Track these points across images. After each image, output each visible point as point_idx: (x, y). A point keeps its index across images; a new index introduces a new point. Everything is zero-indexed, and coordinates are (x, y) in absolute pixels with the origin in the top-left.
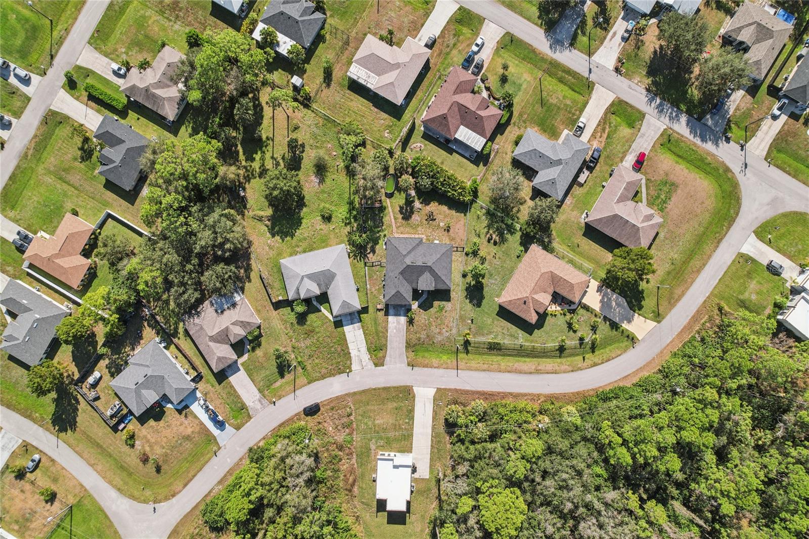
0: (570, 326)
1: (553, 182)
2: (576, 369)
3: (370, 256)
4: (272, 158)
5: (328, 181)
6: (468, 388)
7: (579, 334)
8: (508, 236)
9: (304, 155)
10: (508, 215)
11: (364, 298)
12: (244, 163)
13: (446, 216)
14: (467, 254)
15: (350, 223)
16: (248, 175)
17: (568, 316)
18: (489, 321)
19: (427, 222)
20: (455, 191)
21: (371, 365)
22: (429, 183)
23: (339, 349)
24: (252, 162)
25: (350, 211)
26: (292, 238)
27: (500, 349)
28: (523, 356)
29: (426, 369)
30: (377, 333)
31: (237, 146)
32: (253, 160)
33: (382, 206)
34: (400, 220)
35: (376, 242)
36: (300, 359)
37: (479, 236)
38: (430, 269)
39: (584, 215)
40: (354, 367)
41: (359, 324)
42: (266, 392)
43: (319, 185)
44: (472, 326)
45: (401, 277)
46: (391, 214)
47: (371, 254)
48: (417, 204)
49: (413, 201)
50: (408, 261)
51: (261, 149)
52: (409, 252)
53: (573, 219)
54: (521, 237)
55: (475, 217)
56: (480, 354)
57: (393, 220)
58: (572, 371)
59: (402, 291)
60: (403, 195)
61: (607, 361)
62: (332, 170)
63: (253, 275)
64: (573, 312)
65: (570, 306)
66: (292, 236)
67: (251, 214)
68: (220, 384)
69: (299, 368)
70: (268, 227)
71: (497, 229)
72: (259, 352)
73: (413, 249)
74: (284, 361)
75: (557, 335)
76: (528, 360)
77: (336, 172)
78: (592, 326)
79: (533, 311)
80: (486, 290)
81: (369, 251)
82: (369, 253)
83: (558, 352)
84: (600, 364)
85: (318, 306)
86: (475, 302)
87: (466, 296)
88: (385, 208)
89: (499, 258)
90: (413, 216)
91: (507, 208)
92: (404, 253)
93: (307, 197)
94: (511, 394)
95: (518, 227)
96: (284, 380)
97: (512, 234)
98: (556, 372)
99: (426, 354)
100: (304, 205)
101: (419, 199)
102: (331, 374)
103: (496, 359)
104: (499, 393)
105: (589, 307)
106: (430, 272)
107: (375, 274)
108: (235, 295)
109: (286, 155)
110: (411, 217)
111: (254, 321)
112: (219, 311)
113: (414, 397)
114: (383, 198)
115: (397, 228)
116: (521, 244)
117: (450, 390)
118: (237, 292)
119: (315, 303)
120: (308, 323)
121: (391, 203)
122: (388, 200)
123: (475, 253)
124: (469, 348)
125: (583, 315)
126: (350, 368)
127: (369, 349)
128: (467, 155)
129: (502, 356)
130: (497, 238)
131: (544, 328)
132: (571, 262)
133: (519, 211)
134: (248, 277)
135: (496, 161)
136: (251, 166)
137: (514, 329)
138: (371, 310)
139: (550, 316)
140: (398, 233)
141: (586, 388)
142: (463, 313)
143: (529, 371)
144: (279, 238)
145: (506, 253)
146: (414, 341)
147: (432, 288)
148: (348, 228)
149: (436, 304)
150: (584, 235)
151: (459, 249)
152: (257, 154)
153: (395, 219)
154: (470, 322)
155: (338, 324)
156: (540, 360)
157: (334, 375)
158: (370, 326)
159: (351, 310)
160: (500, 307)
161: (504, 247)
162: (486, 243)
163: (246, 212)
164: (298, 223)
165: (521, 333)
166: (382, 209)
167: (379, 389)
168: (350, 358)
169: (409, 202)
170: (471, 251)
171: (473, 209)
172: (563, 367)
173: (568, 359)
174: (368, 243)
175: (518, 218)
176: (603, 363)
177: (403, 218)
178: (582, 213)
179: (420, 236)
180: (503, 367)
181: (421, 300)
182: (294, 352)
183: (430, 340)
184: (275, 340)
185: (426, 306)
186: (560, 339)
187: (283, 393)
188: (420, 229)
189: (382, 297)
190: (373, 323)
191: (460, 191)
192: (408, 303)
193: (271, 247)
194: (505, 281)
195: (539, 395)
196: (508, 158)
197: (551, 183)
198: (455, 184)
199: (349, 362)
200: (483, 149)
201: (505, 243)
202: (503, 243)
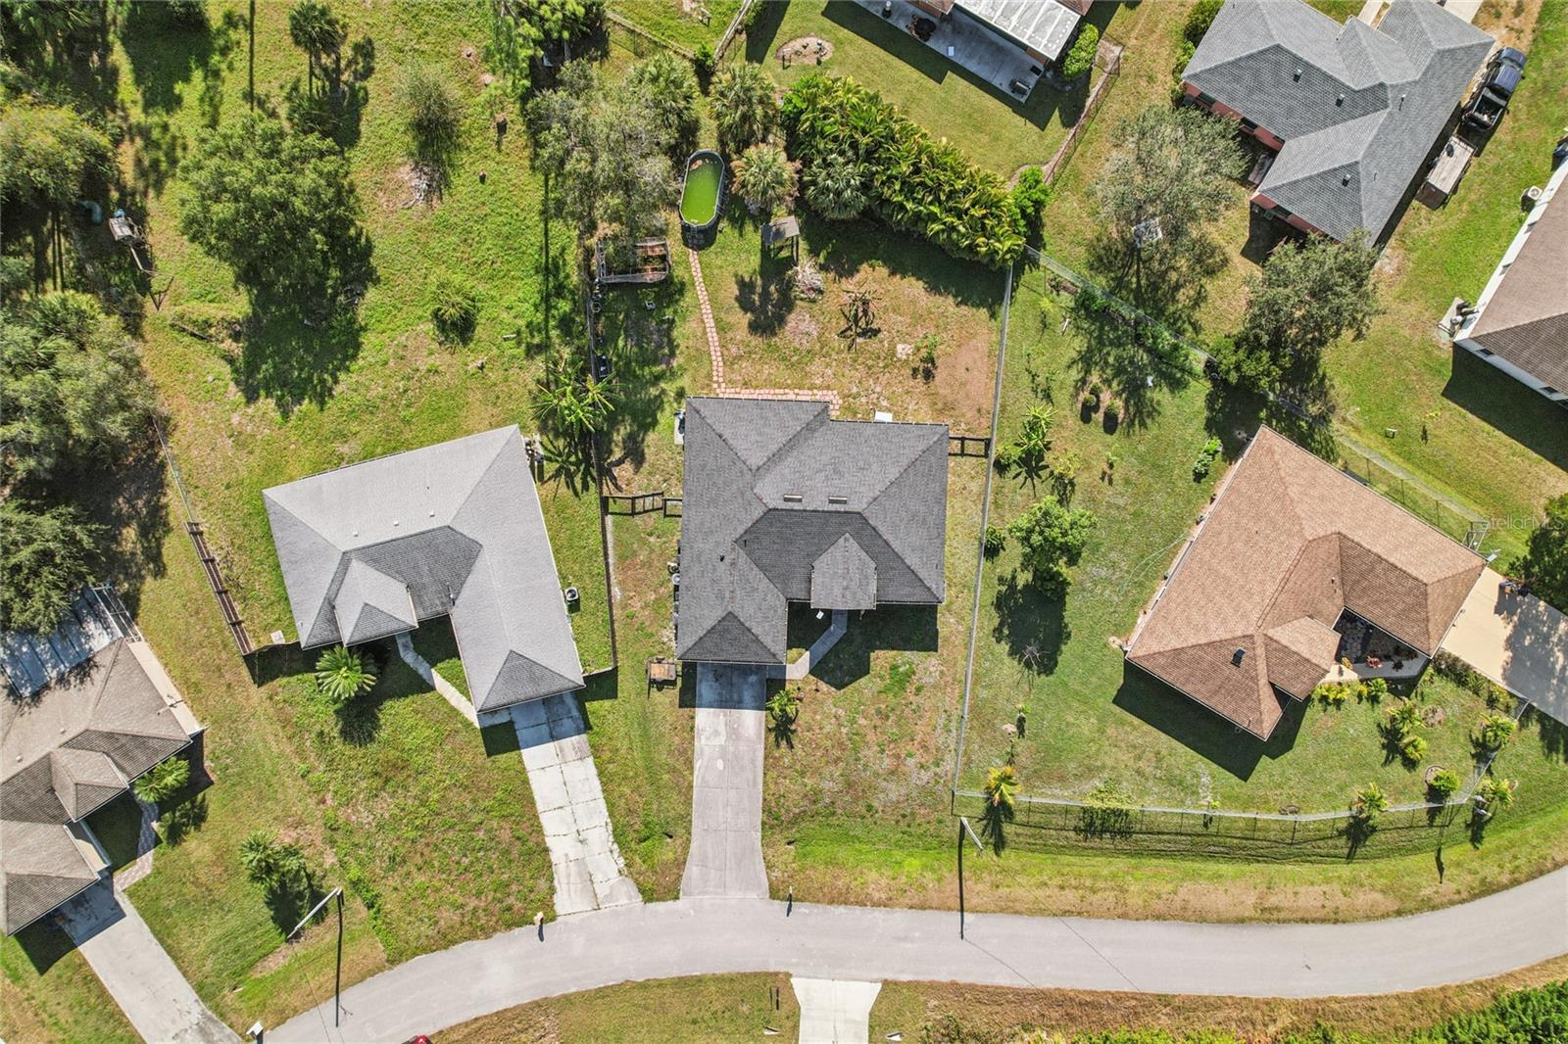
0: (1393, 742)
1: (1346, 180)
2: (1410, 905)
3: (624, 472)
4: (250, 96)
5: (463, 183)
6: (1002, 979)
7: (1427, 774)
8: (1161, 396)
9: (370, 84)
10: (1159, 313)
11: (598, 639)
12: (137, 115)
13: (918, 319)
14: (1001, 467)
15: (543, 348)
16: (155, 163)
17: (1391, 706)
18: (1087, 726)
19: (844, 344)
20: (960, 214)
21: (627, 896)
22: (856, 182)
23: (505, 835)
24: (169, 111)
25: (546, 301)
26: (322, 404)
27: (1125, 833)
28: (1212, 856)
29: (842, 909)
30: (652, 771)
31: (107, 48)
32: (173, 103)
33: (668, 281)
34: (742, 333)
35: (646, 417)
36: (354, 872)
37: (1048, 397)
38: (858, 525)
39: (1451, 314)
40: (562, 903)
41: (582, 739)
42: (230, 997)
43: (428, 199)
44: (1022, 746)
45: (743, 559)
46: (706, 309)
47: (628, 466)
48: (806, 272)
49: (791, 262)
50: (771, 493)
51: (203, 62)
52: (775, 458)
53: (1407, 332)
54: (1211, 400)
55: (1033, 323)
56: (1046, 849)
57: (713, 336)
58: (1399, 913)
59: (747, 612)
60: (754, 238)
61: (1531, 877)
62: (476, 143)
63: (174, 547)
64: (1404, 687)
65: (1398, 666)
66: (323, 396)
67: (168, 311)
68: (42, 971)
69: (356, 904)
70: (231, 361)
71: (1119, 371)
72: (197, 846)
73: (792, 444)
74: (297, 878)
75: (1343, 774)
76: (1225, 868)
77: (492, 152)
78: (1476, 744)
79: (1266, 693)
80: (1073, 604)
81: (618, 454)
82: (620, 462)
83: (1343, 841)
84: (1506, 887)
85: (422, 668)
86: (1032, 649)
87: (998, 630)
88: (681, 289)
89: (1127, 482)
90: (792, 319)
91: (1154, 286)
92: (756, 460)
93: (381, 248)
94: (1165, 1000)
95: (1198, 359)
96: (298, 948)
97: (1176, 385)
98: (1336, 919)
99: (843, 853)
100: (368, 277)
101: (814, 252)
102: (477, 929)
103: (1105, 867)
104: (1118, 997)
105: (1467, 668)
106: (857, 536)
107: (643, 542)
108: (91, 627)
109: (304, 88)
110: (781, 320)
111: (163, 731)
112: (26, 692)
113: (794, 1015)
114: (674, 245)
115: (730, 363)
116: (1211, 426)
117: (934, 988)
118: (99, 617)
119: (409, 657)
120: (383, 734)
121: (704, 266)
122: (693, 256)
123: (1032, 462)
124: (1008, 829)
125: (1441, 702)
126: (547, 905)
127: (619, 836)
128: (1001, 81)
129: (1130, 854)
130: (1119, 403)
131: (1297, 749)
132: (1399, 495)
133: (1199, 299)
134: (155, 557)
135: (1114, 108)
136: (165, 127)
137: (1181, 756)
138: (626, 683)
139: (1317, 706)
140: (731, 382)
141: (1451, 980)
142: (984, 694)
143: (1234, 913)
144: (271, 403)
145: (1155, 465)
146: (794, 803)
147: (867, 603)
148: (538, 367)
149: (882, 659)
150: (1449, 392)
151: (970, 447)
152: (187, 80)
153: (722, 328)
154: (1011, 728)
155: (500, 737)
156: (1273, 868)
157: (487, 932)
158: (623, 746)
159: (545, 689)
160: (1132, 670)
161: (1145, 439)
162: (1073, 421)
163: (149, 305)
164: (350, 344)
165: (1206, 772)
166: (670, 290)
167: (661, 984)
168: (547, 867)
169: (776, 266)
170: (1016, 453)
171: (1022, 294)
172: (1364, 899)
173: (1381, 864)
174: (613, 420)
175: (1197, 328)
176: (1515, 883)
177: (754, 328)
178: (1443, 310)
179: (819, 395)
180: (1135, 901)
181: (824, 645)
182: (333, 843)
183: (855, 800)
184: (260, 798)
185: (838, 669)
186: (1356, 792)
187: (294, 1000)
188: (817, 365)
189: (668, 634)
190: (636, 733)
191: (978, 212)
192: (770, 661)
193: (240, 441)
194: (1149, 569)
195: (1271, 1005)
196: (1160, 94)
197: (1336, 183)
198: (959, 185)
199: (543, 884)
200: (1064, 54)
201: (1149, 421)
202: (1143, 424)
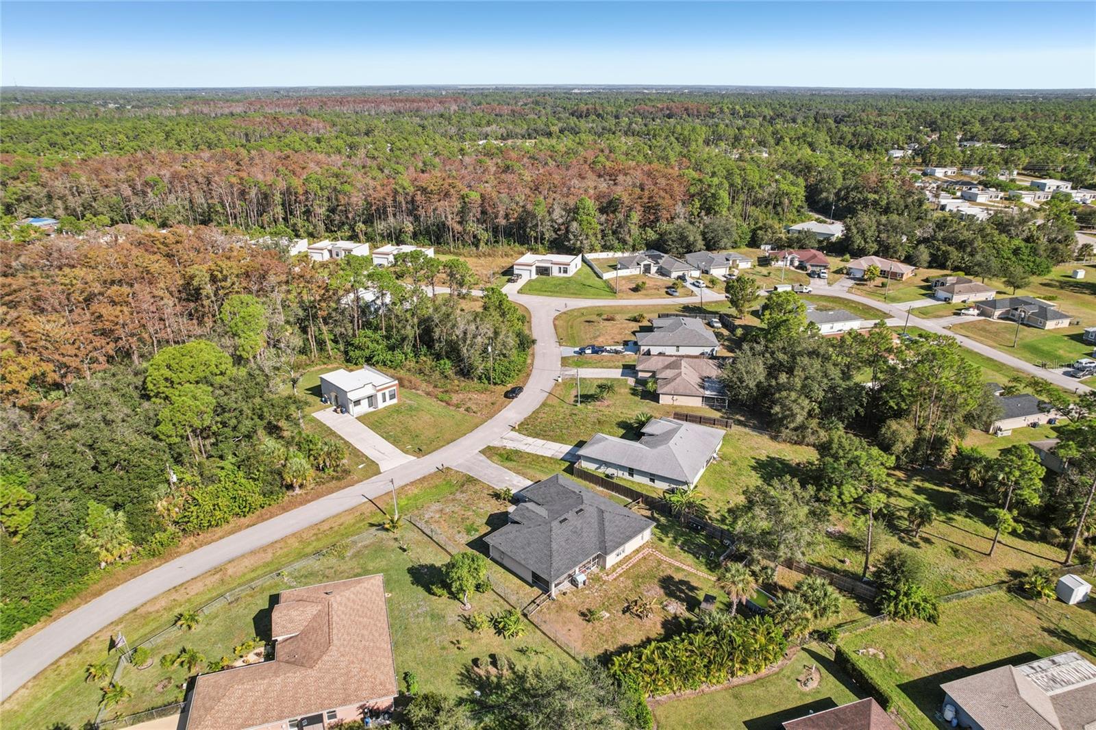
15: (722, 521)
19: (630, 598)
21: (496, 444)
23: (550, 433)
29: (418, 478)
34: (670, 572)
35: (662, 528)
36: (580, 409)
37: (521, 650)
40: (514, 433)
46: (693, 570)
48: (678, 610)
49: (690, 609)
57: (678, 564)
71: (499, 686)
73: (602, 531)
86: (425, 571)
88: (709, 569)
89: (445, 648)
90: (660, 590)
97: (462, 701)
117: (359, 481)
125: (162, 693)
126: (518, 430)
127: (517, 451)
130: (482, 673)
146: (469, 486)
162: (497, 650)
166: (712, 565)
168: (528, 435)
177: (669, 577)
185: (497, 516)
188: (629, 583)
199: (525, 433)
201: (459, 678)
202: (462, 674)
